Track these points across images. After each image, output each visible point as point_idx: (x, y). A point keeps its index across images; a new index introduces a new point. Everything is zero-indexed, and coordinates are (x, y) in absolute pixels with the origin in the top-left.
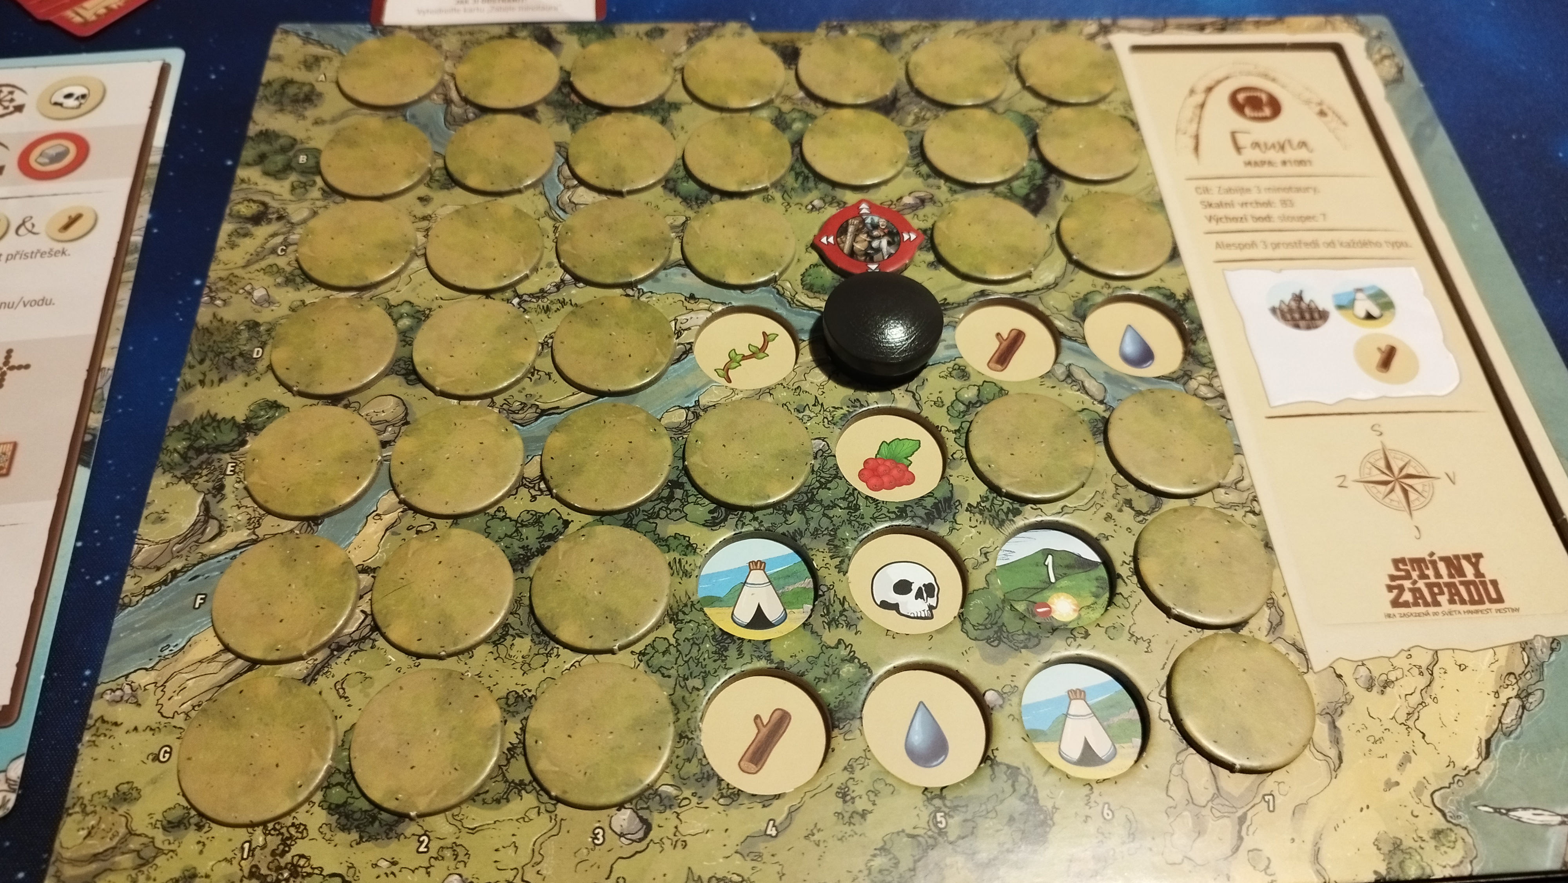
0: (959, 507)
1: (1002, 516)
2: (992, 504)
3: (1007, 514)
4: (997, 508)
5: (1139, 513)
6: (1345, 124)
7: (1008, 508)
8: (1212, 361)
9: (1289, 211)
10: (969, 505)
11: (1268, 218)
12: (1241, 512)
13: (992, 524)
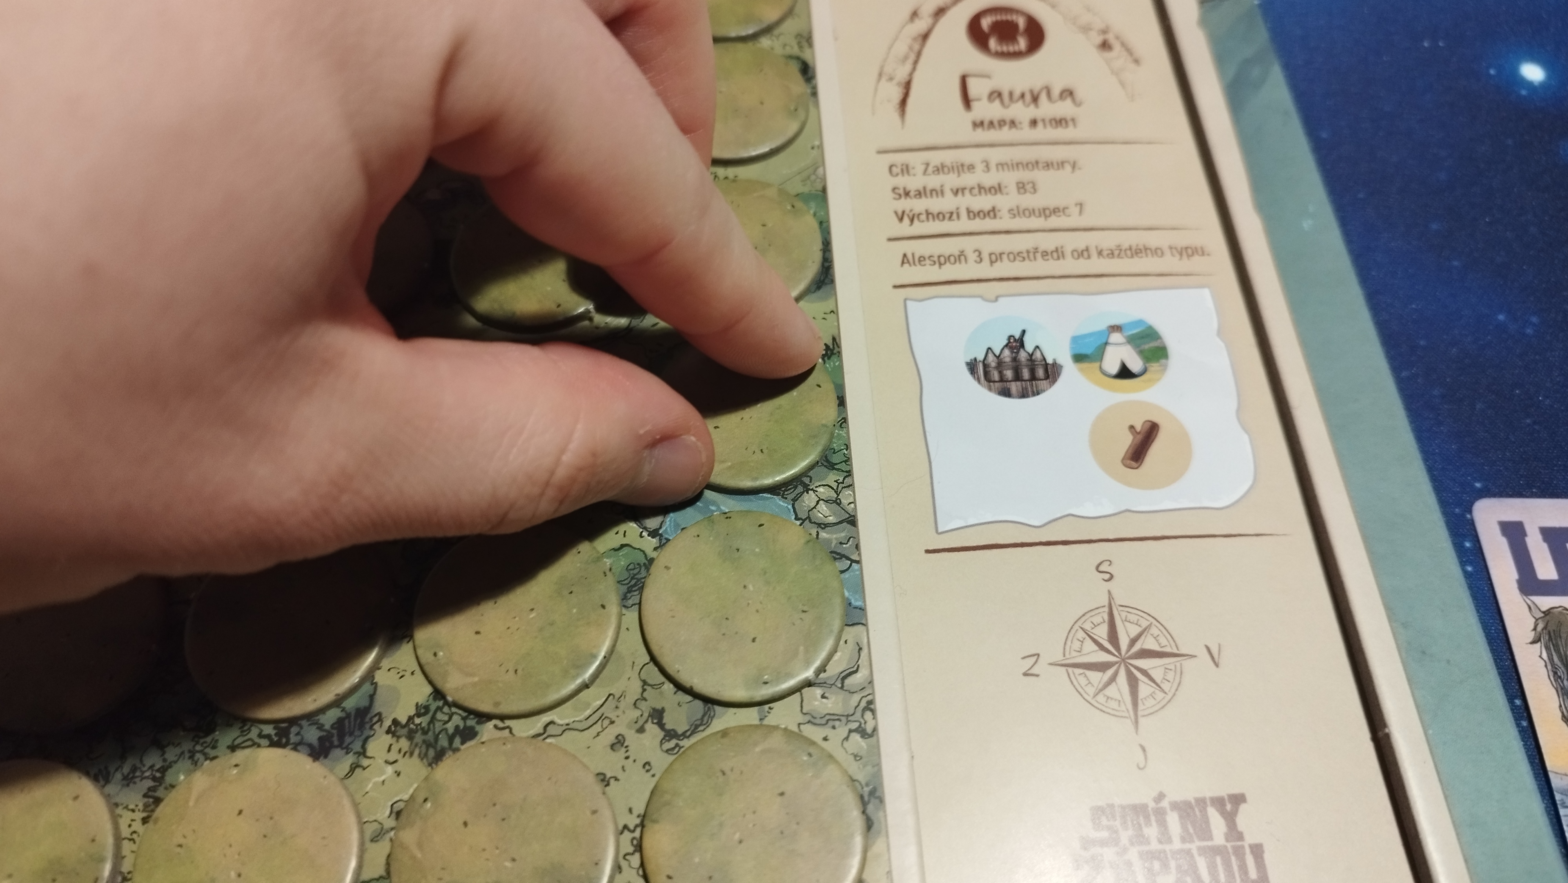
0: (376, 727)
1: (443, 742)
2: (433, 720)
3: (451, 739)
4: (438, 726)
5: (670, 735)
6: (1137, 61)
7: (457, 727)
8: (848, 460)
9: (1028, 201)
10: (395, 722)
11: (992, 213)
12: (842, 731)
13: (422, 757)
